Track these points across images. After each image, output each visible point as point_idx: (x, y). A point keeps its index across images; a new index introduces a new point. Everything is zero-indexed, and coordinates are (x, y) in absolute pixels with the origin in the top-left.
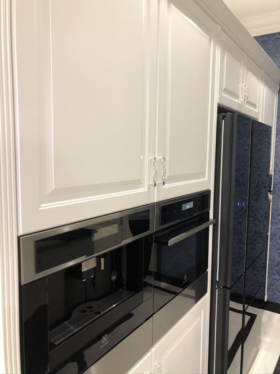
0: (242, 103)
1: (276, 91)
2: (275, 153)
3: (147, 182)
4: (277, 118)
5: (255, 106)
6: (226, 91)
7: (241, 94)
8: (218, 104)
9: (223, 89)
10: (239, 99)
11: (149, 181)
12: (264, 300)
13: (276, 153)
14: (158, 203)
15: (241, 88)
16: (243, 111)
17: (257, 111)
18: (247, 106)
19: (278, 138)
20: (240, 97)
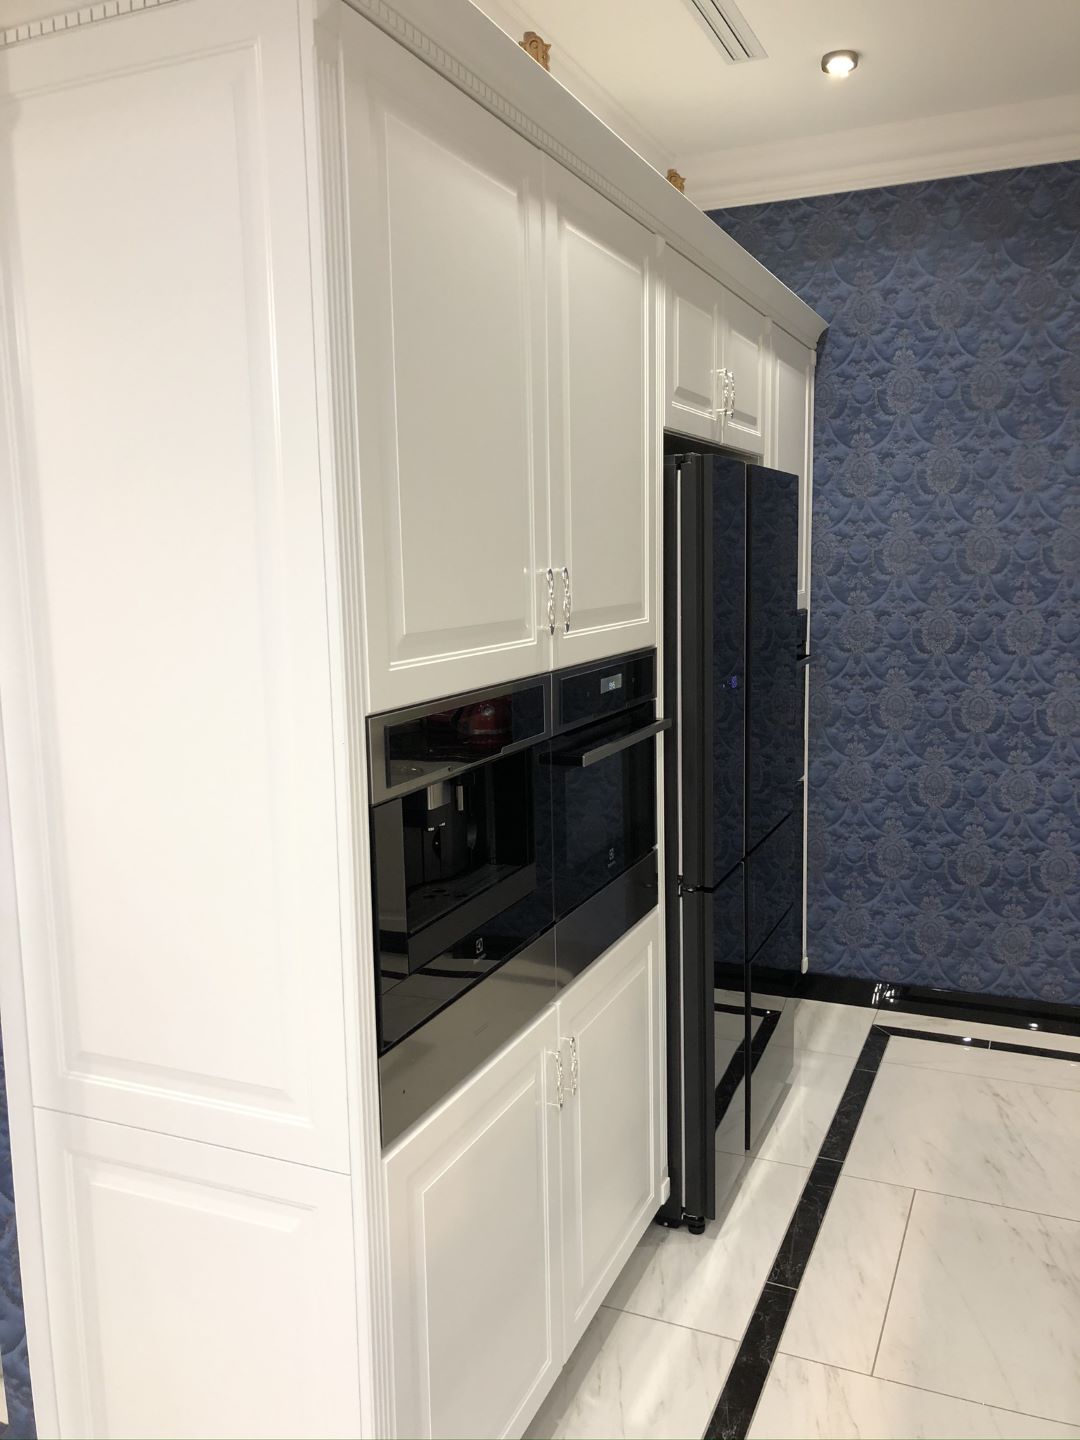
0: (719, 416)
1: (807, 369)
2: (813, 546)
3: (536, 626)
4: (815, 445)
5: (752, 421)
6: (683, 394)
7: (714, 397)
8: (665, 430)
9: (675, 389)
10: (712, 408)
11: (539, 624)
12: (800, 971)
13: (815, 547)
14: (557, 673)
15: (715, 378)
16: (723, 440)
17: (759, 434)
18: (732, 424)
19: (820, 505)
20: (714, 404)
